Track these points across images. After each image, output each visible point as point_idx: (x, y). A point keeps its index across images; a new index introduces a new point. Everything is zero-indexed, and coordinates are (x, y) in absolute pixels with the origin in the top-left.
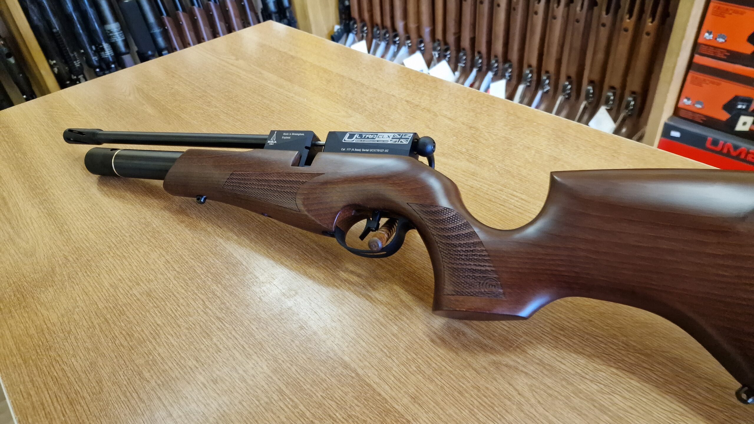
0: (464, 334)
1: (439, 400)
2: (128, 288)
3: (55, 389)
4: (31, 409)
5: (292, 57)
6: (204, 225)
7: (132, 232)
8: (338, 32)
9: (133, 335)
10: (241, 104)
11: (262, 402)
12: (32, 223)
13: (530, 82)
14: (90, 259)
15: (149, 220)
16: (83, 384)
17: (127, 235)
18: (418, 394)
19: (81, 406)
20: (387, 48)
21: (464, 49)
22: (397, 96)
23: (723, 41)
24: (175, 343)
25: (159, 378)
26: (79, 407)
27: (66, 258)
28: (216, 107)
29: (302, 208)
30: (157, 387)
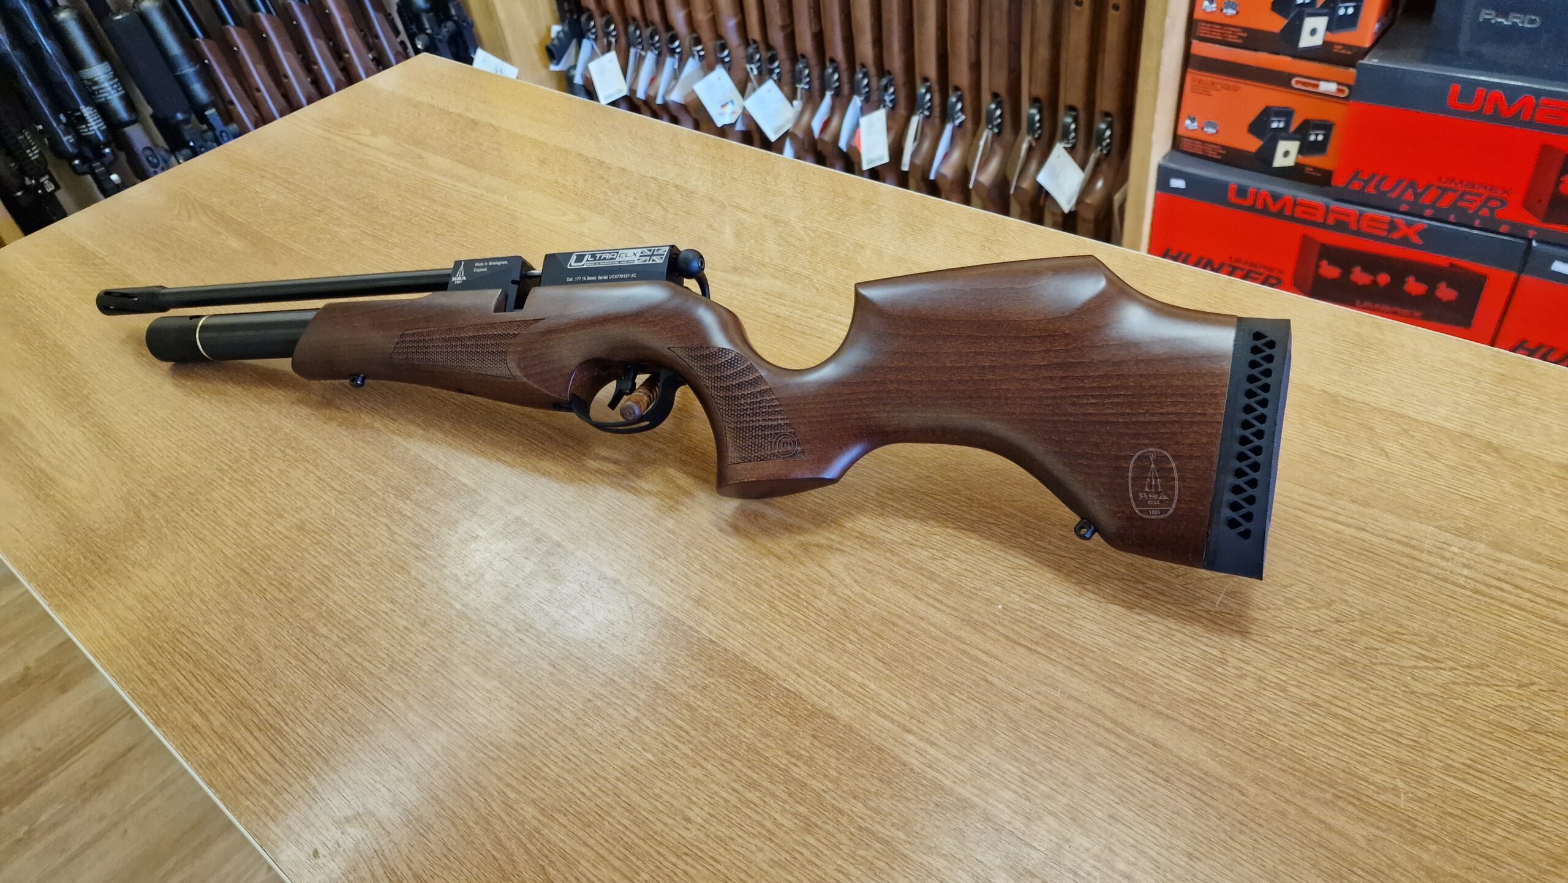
0: (763, 516)
1: (731, 598)
2: (265, 524)
3: (190, 667)
4: (161, 697)
5: (475, 123)
6: (367, 419)
7: (252, 444)
8: (558, 37)
9: (290, 584)
10: (394, 216)
11: (493, 637)
12: (79, 451)
13: (930, 109)
14: (193, 491)
15: (277, 423)
16: (231, 655)
17: (245, 449)
18: (703, 595)
19: (235, 681)
20: (659, 63)
21: (803, 56)
22: (659, 178)
23: (1234, 12)
24: (356, 586)
25: (341, 632)
26: (232, 683)
27: (153, 495)
28: (351, 226)
29: (517, 373)
30: (341, 642)
